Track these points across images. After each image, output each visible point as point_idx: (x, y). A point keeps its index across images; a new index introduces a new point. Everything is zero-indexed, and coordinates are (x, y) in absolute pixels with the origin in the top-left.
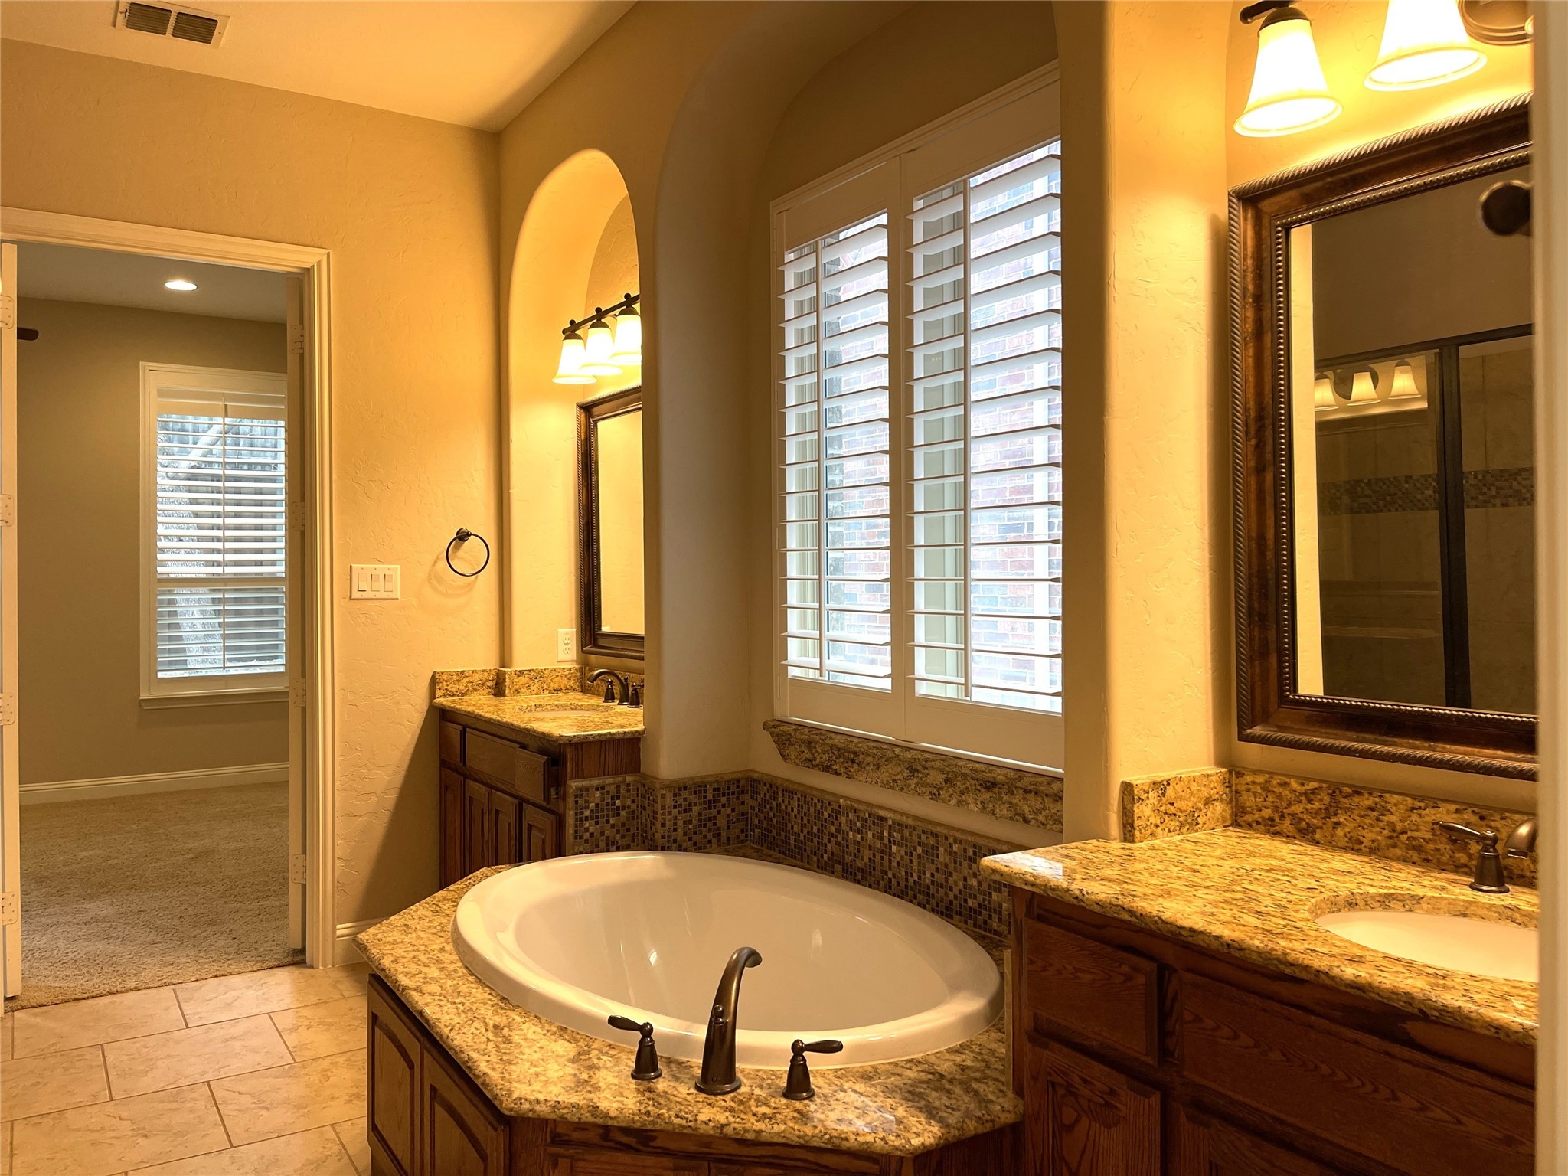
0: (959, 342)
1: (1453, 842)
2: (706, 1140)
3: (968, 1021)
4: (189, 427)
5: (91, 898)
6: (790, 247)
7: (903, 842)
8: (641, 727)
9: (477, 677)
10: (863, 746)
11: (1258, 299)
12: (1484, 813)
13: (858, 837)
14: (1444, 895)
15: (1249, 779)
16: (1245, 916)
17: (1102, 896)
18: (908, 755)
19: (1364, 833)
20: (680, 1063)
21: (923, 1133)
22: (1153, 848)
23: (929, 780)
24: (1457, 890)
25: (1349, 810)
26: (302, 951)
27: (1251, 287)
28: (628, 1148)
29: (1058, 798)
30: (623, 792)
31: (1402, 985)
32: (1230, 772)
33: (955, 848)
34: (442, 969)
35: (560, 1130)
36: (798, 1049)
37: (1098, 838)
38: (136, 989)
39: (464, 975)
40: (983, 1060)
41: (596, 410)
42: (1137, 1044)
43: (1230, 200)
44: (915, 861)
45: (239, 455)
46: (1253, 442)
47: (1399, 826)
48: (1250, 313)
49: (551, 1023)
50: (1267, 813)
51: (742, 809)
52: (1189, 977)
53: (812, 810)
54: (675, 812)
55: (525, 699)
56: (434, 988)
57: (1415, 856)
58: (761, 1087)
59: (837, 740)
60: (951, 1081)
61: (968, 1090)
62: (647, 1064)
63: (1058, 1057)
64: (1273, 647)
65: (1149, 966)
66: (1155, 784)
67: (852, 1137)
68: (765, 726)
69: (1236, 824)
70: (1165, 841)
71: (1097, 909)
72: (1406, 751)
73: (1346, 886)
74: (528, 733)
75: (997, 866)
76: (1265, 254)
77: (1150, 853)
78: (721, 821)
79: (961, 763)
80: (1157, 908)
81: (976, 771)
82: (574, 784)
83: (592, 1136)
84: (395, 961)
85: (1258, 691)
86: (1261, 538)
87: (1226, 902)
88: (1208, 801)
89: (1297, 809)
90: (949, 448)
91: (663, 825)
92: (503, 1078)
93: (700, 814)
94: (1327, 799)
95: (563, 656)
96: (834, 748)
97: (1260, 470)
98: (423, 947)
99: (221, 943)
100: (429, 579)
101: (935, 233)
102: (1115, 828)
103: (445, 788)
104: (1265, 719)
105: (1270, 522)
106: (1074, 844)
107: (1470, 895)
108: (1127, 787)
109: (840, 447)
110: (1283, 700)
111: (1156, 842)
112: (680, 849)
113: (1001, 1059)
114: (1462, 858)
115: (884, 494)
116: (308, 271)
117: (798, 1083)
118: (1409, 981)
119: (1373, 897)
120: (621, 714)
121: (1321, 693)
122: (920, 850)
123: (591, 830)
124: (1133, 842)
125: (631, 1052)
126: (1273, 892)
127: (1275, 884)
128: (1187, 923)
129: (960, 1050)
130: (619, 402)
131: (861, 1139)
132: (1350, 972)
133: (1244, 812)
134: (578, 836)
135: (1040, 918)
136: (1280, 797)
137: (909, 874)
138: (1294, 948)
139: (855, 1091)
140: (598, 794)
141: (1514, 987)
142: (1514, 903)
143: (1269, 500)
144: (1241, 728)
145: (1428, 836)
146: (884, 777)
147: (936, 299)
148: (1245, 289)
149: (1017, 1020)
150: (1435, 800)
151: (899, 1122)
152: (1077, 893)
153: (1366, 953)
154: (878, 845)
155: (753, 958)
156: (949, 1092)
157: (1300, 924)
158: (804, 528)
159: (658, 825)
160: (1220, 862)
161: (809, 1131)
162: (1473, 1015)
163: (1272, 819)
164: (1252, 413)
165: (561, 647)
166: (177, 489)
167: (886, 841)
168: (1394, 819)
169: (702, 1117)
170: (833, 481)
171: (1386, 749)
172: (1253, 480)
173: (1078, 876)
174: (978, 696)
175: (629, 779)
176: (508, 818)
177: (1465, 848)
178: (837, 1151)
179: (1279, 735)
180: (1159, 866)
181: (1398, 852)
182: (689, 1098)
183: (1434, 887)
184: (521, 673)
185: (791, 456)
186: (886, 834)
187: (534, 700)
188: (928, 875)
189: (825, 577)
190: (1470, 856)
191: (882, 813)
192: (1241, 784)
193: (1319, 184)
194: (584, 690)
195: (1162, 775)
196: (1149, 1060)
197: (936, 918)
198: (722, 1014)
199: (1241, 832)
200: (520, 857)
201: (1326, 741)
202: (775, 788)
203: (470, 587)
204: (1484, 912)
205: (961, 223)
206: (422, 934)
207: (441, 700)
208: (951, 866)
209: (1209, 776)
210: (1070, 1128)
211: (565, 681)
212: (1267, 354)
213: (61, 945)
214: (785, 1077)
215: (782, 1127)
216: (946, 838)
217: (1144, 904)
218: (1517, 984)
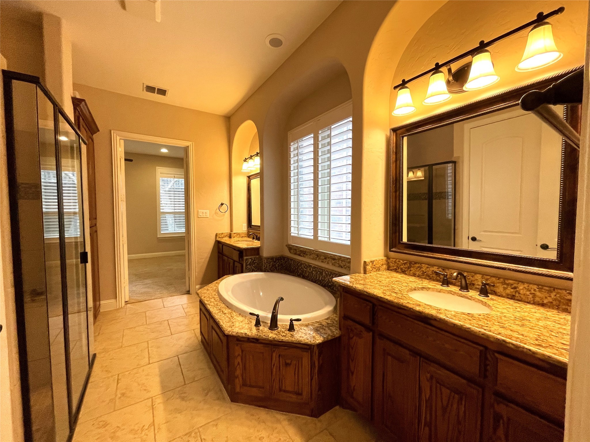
0: (329, 163)
1: (436, 275)
2: (271, 341)
3: (329, 312)
4: (169, 181)
5: (146, 279)
6: (292, 141)
7: (315, 271)
8: (260, 246)
9: (225, 234)
10: (307, 251)
11: (396, 153)
12: (444, 269)
13: (306, 270)
14: (435, 287)
15: (391, 260)
16: (393, 294)
17: (360, 288)
18: (317, 253)
19: (417, 272)
20: (265, 323)
21: (319, 340)
22: (370, 276)
23: (321, 258)
24: (438, 286)
25: (414, 267)
26: (189, 291)
27: (394, 150)
28: (253, 342)
29: (350, 262)
30: (256, 259)
31: (430, 312)
32: (387, 258)
33: (326, 273)
34: (215, 299)
35: (238, 338)
36: (291, 320)
37: (358, 273)
38: (154, 299)
39: (219, 301)
40: (332, 322)
41: (251, 177)
42: (367, 321)
43: (390, 131)
44: (318, 275)
45: (179, 186)
46: (394, 185)
47: (425, 271)
48: (394, 156)
49: (237, 313)
50: (395, 267)
51: (282, 263)
52: (380, 307)
53: (296, 263)
54: (267, 264)
55: (236, 239)
56: (212, 304)
57: (428, 278)
58: (283, 328)
59: (301, 249)
60: (325, 327)
61: (329, 329)
62: (258, 323)
63: (350, 323)
64: (397, 231)
65: (371, 304)
66: (371, 261)
67: (303, 341)
68: (286, 246)
69: (388, 269)
70: (373, 274)
71: (359, 291)
72: (427, 255)
73: (413, 285)
74: (235, 246)
75: (336, 280)
76: (398, 143)
77: (370, 277)
78: (277, 265)
79: (328, 255)
80: (373, 291)
81: (331, 256)
82: (245, 258)
83: (246, 340)
84: (205, 297)
85: (394, 240)
86: (396, 207)
87: (388, 290)
88: (382, 265)
89: (402, 267)
90: (326, 186)
91: (264, 266)
92: (226, 326)
93: (272, 264)
94: (409, 265)
95: (244, 230)
96: (301, 251)
97: (396, 192)
98: (211, 294)
99: (172, 289)
100: (215, 213)
101: (324, 138)
102: (362, 271)
103: (219, 257)
104: (395, 247)
105: (398, 203)
106: (353, 275)
107: (441, 287)
108: (365, 262)
109: (303, 186)
110: (399, 243)
111: (371, 274)
112: (268, 271)
113: (336, 321)
114: (438, 278)
115: (312, 196)
116: (188, 147)
117: (291, 328)
118: (432, 311)
119: (420, 288)
120: (256, 243)
121: (406, 241)
122: (319, 273)
123: (249, 267)
124: (366, 274)
125: (255, 320)
126: (398, 287)
127: (398, 285)
128: (380, 296)
129: (327, 319)
130: (255, 176)
131: (305, 341)
132: (418, 308)
133: (390, 267)
134: (246, 269)
135: (346, 292)
136: (398, 264)
137: (316, 278)
138: (404, 302)
139: (304, 329)
140: (250, 260)
141: (456, 313)
142: (451, 290)
143: (398, 199)
144: (390, 249)
145: (431, 273)
146: (312, 257)
147: (324, 153)
148: (393, 151)
149: (340, 314)
150: (433, 265)
151: (314, 337)
152: (354, 287)
153: (421, 303)
154: (310, 271)
155: (282, 299)
156: (325, 329)
157: (405, 296)
158: (295, 203)
159: (263, 266)
160: (385, 279)
161: (293, 339)
162: (448, 321)
163: (396, 269)
164: (394, 179)
165: (244, 228)
166: (166, 194)
167: (312, 270)
168: (423, 269)
169: (270, 336)
170: (301, 193)
171: (422, 254)
172: (394, 194)
173: (355, 283)
174: (332, 240)
175: (257, 257)
176: (231, 264)
177: (439, 276)
178: (300, 344)
179: (398, 250)
180: (372, 280)
181: (424, 277)
182: (267, 331)
183: (433, 285)
184: (235, 233)
185: (292, 187)
186: (312, 269)
187: (238, 239)
188: (321, 278)
189: (299, 214)
190: (440, 278)
191: (311, 265)
192: (390, 261)
193: (410, 127)
194: (248, 237)
195: (373, 259)
196: (370, 325)
197: (322, 288)
198: (274, 313)
199: (389, 272)
200: (234, 273)
201: (409, 252)
202: (288, 258)
203: (224, 215)
204: (444, 291)
205: (329, 136)
206: (211, 291)
207: (217, 239)
208: (326, 276)
209: (382, 259)
210: (352, 338)
211: (244, 235)
212: (398, 165)
213: (139, 289)
214: (289, 326)
215: (288, 338)
216: (325, 270)
217: (369, 290)
218: (457, 312)
